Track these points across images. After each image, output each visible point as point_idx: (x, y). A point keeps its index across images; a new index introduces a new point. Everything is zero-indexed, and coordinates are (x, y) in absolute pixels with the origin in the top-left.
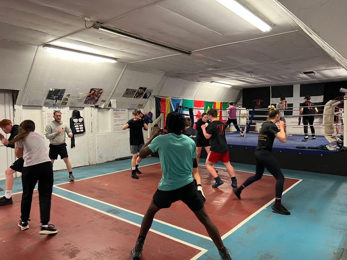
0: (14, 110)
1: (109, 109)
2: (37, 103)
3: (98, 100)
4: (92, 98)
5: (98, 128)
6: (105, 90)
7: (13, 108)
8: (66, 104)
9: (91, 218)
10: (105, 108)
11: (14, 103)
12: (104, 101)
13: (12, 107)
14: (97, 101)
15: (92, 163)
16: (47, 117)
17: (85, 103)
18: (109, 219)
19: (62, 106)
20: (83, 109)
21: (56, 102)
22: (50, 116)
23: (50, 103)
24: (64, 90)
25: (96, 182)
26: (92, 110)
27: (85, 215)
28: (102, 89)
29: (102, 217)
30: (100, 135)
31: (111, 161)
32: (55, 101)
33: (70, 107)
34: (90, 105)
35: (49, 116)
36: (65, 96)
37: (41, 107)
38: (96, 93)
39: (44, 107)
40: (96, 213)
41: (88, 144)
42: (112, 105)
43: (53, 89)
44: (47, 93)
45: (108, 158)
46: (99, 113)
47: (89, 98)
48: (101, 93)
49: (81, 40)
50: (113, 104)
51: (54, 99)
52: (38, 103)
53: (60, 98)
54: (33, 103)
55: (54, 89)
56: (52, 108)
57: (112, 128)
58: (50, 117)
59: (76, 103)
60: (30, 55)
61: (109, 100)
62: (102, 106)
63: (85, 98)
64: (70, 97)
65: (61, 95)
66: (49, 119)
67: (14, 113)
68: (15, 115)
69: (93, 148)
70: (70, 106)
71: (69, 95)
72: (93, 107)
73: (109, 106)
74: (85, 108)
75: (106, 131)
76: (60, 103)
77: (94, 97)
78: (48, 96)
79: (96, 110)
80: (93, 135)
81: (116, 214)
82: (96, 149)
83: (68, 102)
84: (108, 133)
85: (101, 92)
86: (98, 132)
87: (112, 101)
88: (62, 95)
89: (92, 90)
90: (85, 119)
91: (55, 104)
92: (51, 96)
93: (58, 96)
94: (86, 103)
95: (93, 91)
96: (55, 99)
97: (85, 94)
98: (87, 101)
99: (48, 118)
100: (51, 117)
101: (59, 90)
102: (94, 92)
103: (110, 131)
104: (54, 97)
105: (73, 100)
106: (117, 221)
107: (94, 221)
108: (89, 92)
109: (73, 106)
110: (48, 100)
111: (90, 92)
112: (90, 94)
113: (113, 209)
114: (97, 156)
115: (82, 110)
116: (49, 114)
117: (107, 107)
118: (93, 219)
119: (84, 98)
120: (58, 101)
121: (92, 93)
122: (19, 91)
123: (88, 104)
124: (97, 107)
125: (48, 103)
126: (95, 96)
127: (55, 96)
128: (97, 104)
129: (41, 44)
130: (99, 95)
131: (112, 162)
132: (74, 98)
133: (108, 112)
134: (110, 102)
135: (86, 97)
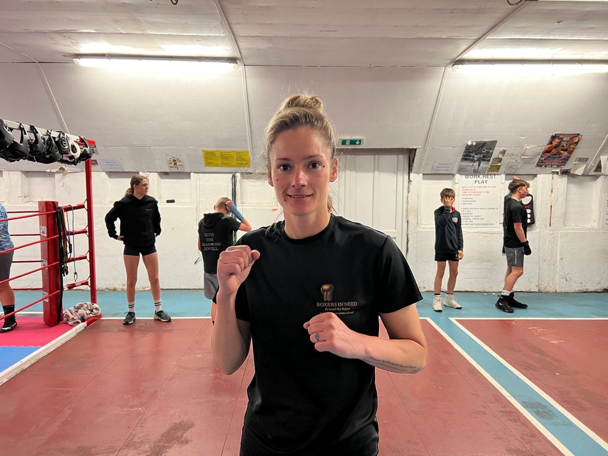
0: (410, 181)
1: (596, 177)
2: (446, 168)
3: (569, 157)
4: (554, 155)
5: (565, 218)
6: (586, 136)
7: (409, 178)
8: (499, 169)
9: (482, 406)
10: (588, 175)
11: (410, 170)
12: (583, 160)
13: (406, 177)
14: (567, 160)
15: (545, 289)
16: (461, 194)
17: (538, 165)
18: (519, 424)
19: (490, 173)
20: (535, 177)
21: (479, 165)
22: (467, 191)
23: (468, 168)
24: (494, 143)
25: (534, 329)
26: (554, 181)
27: (474, 395)
28: (578, 134)
29: (508, 412)
30: (569, 233)
31: (591, 292)
32: (476, 164)
33: (506, 175)
34: (549, 169)
35: (465, 192)
36: (496, 153)
37: (453, 175)
38: (564, 144)
39: (457, 176)
40: (499, 398)
41: (539, 250)
42: (605, 169)
43: (472, 142)
44: (463, 149)
45: (585, 284)
46: (571, 186)
47: (548, 154)
48: (577, 143)
49: (517, 37)
50: (605, 165)
51: (475, 161)
52: (448, 168)
53: (486, 158)
54: (438, 169)
55: (475, 142)
56: (471, 176)
57: (600, 219)
58: (467, 193)
59: (519, 166)
60: (431, 86)
61: (598, 156)
62: (580, 171)
63: (538, 155)
64: (506, 155)
65: (488, 153)
66: (465, 197)
67: (409, 186)
68: (410, 190)
69: (549, 257)
70: (506, 173)
71: (504, 152)
72: (558, 172)
73: (596, 171)
74: (538, 175)
75: (585, 225)
76: (486, 168)
77: (559, 152)
78: (464, 156)
79: (565, 179)
80: (551, 232)
81: (542, 417)
82: (556, 262)
83: (503, 165)
84: (589, 229)
85: (576, 141)
86: (565, 226)
87: (603, 158)
88: (491, 151)
89: (553, 138)
90: (536, 199)
91: (478, 169)
92: (470, 156)
93: (483, 154)
94: (541, 167)
95: (557, 140)
96: (477, 160)
97: (539, 146)
98: (542, 162)
99: (463, 195)
100: (469, 194)
101: (484, 144)
102: (560, 142)
103: (595, 225)
104: (476, 156)
105: (512, 161)
106: (535, 434)
107: (484, 413)
108: (547, 143)
109: (512, 172)
110: (465, 163)
111: (551, 143)
112: (550, 146)
113: (540, 404)
114: (558, 276)
115: (533, 179)
116: (466, 188)
117: (592, 173)
118: (484, 410)
119: (535, 156)
120: (483, 164)
121: (554, 143)
122: (416, 149)
123: (546, 166)
124: (565, 173)
125: (465, 169)
126: (562, 150)
127: (476, 154)
128: (566, 167)
129: (448, 62)
130: (572, 146)
131: (591, 294)
132: (514, 157)
133: (594, 183)
134: (600, 161)
135: (541, 153)
